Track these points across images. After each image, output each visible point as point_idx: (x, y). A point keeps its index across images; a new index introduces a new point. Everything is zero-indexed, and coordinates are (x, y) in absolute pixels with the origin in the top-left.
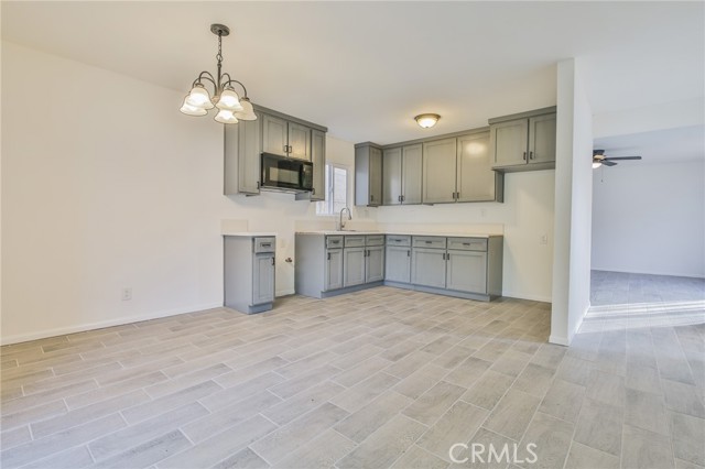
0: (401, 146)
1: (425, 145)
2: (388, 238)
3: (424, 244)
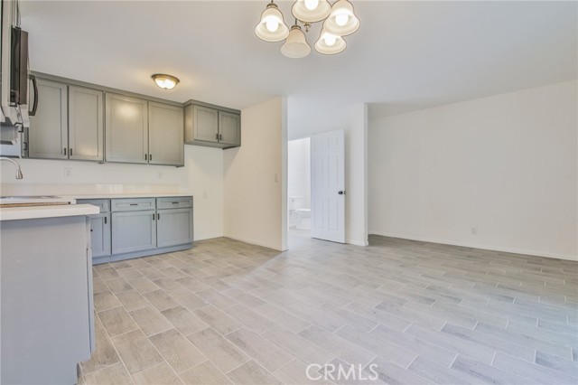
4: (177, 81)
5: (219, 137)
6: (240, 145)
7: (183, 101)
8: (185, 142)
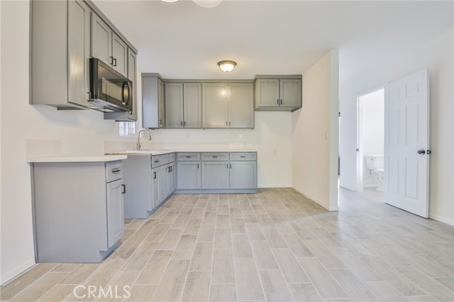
0: (183, 83)
1: (204, 85)
2: (178, 155)
3: (211, 159)
4: (235, 64)
5: (280, 102)
6: (301, 107)
7: (253, 78)
8: (255, 110)
